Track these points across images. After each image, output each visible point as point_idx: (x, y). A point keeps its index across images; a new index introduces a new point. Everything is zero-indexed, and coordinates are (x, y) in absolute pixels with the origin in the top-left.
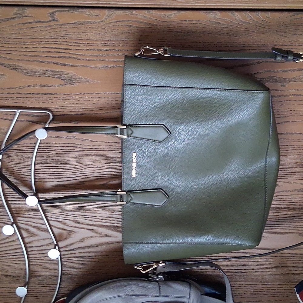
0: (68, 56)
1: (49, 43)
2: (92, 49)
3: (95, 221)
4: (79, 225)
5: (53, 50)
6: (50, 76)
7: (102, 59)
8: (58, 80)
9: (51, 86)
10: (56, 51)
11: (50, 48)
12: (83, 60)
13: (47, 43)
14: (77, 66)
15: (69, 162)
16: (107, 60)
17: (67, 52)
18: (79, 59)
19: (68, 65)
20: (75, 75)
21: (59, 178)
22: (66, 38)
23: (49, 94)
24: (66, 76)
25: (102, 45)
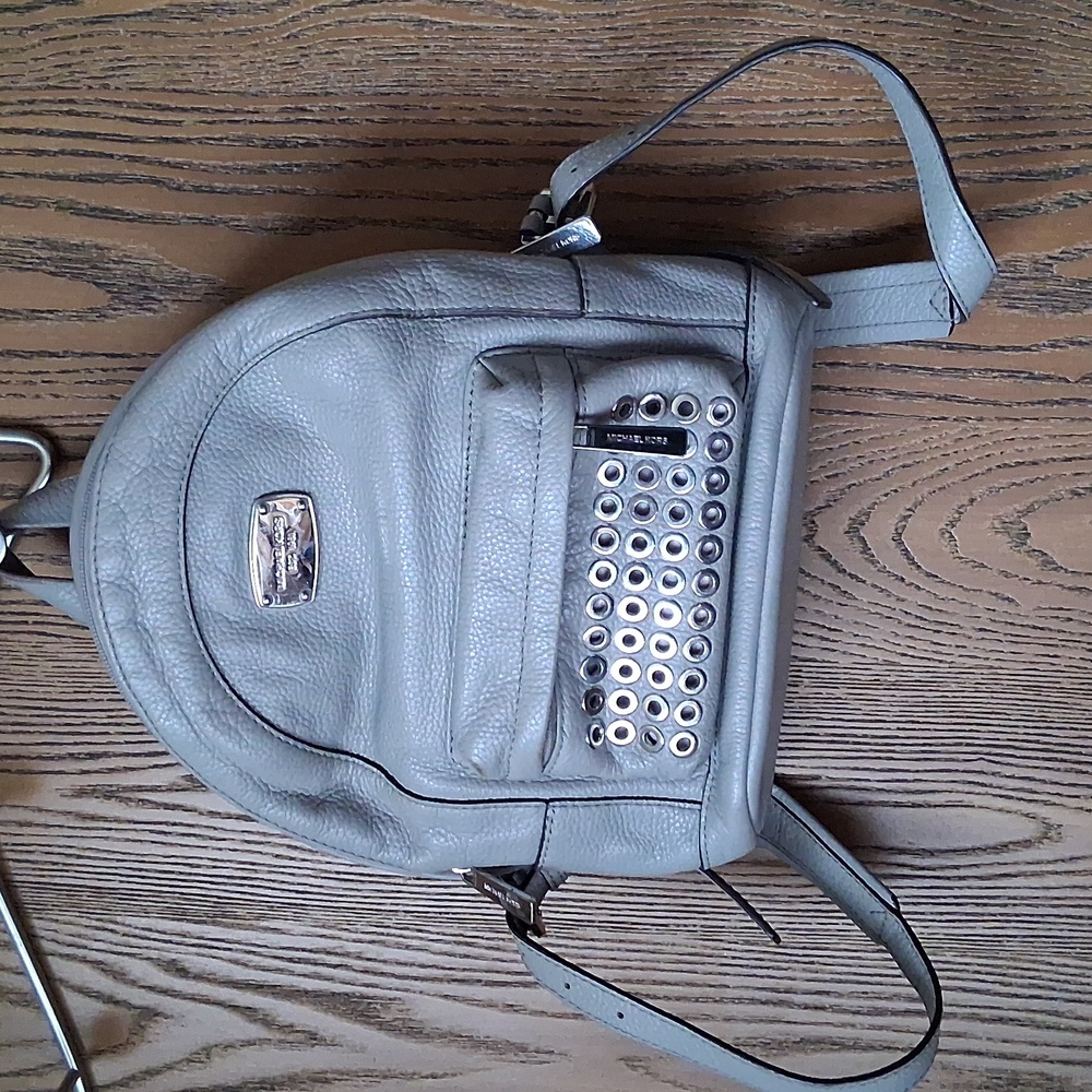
0: (126, 169)
1: (36, 108)
2: (239, 139)
3: (256, 968)
4: (184, 981)
5: (52, 144)
6: (44, 267)
7: (285, 188)
8: (80, 286)
9: (51, 316)
10: (69, 148)
11: (42, 133)
12: (198, 189)
13: (28, 107)
14: (167, 222)
16: (310, 190)
17: (121, 154)
18: (179, 189)
19: (128, 214)
20: (160, 263)
21: (91, 756)
22: (112, 83)
23: (41, 354)
24: (119, 270)
25: (285, 116)
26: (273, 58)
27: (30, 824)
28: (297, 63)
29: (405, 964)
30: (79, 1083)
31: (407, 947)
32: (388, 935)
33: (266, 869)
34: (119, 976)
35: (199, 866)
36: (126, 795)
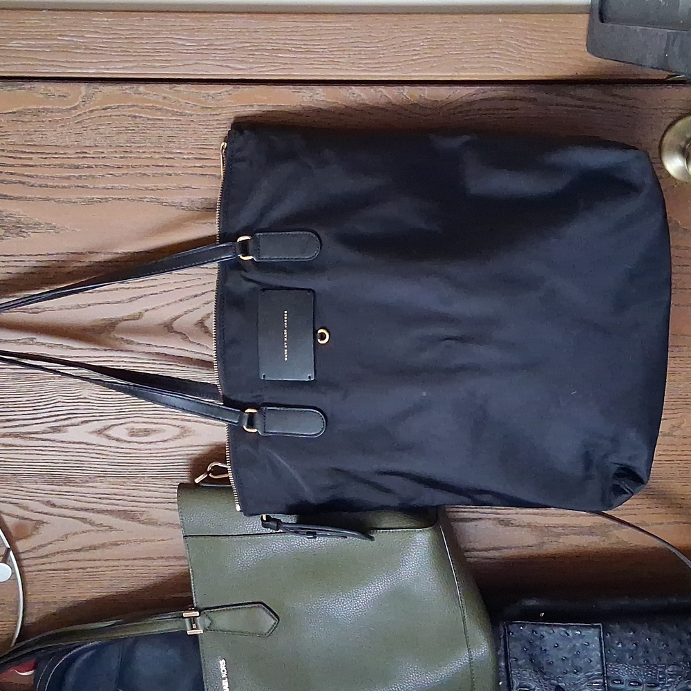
0: (8, 178)
2: (58, 165)
3: (85, 502)
4: (54, 509)
7: (79, 185)
12: (41, 186)
14: (26, 199)
15: (25, 389)
16: (90, 186)
17: (6, 171)
18: (32, 186)
19: (10, 196)
20: (26, 217)
21: (8, 421)
24: (8, 220)
25: (78, 155)
26: (72, 131)
28: (82, 133)
29: (149, 497)
30: (11, 553)
31: (149, 491)
32: (141, 486)
33: (87, 463)
34: (26, 508)
35: (57, 463)
36: (25, 436)
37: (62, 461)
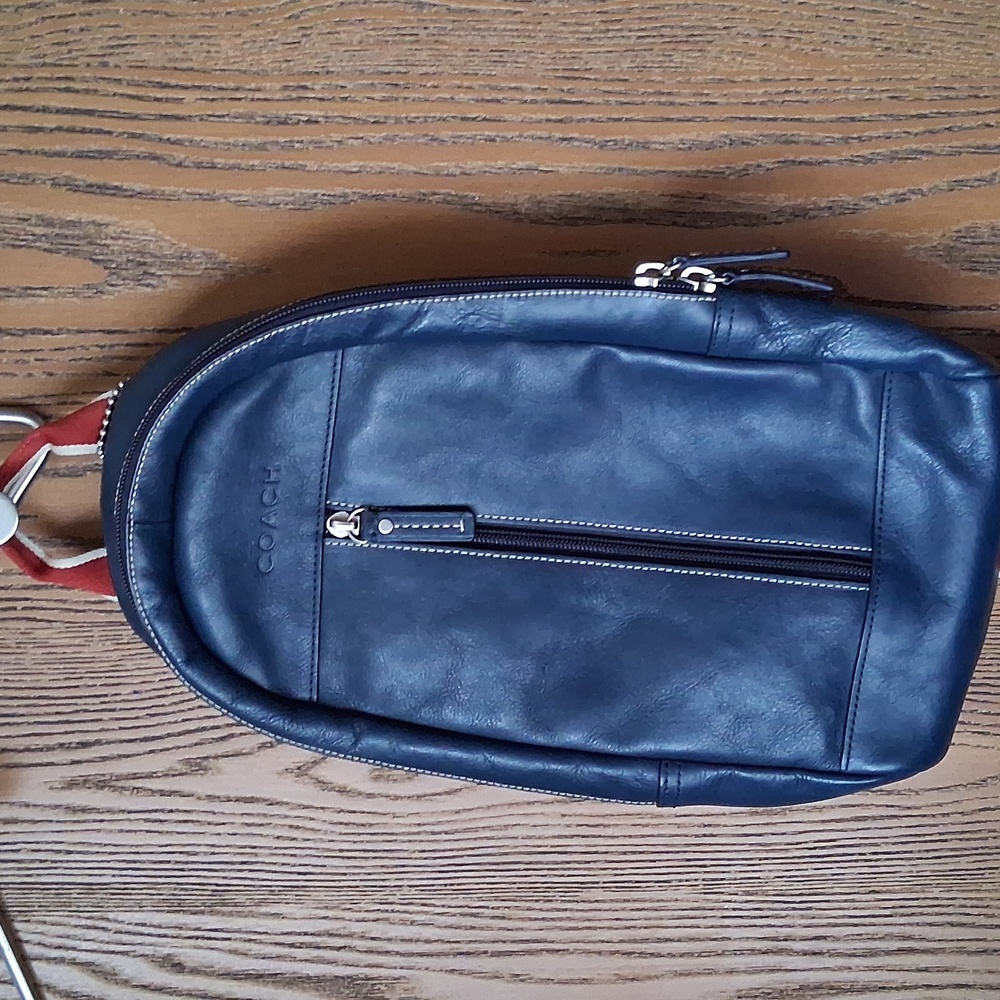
0: (126, 146)
1: (32, 85)
2: (242, 116)
3: (256, 957)
4: (180, 976)
5: (51, 121)
6: (38, 243)
7: (287, 164)
8: (77, 262)
9: (45, 293)
10: (66, 125)
11: (38, 111)
12: (199, 166)
13: (24, 84)
14: (167, 198)
15: (129, 665)
16: (312, 166)
17: (120, 130)
18: (179, 165)
19: (126, 190)
20: (159, 239)
21: (84, 745)
22: (112, 61)
23: (33, 331)
24: (117, 245)
25: (287, 93)
26: (275, 37)
27: (15, 821)
28: (299, 42)
29: (410, 940)
31: (412, 923)
32: (393, 911)
33: (267, 851)
34: (110, 976)
35: (196, 854)
36: (119, 784)
37: (205, 849)
